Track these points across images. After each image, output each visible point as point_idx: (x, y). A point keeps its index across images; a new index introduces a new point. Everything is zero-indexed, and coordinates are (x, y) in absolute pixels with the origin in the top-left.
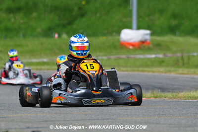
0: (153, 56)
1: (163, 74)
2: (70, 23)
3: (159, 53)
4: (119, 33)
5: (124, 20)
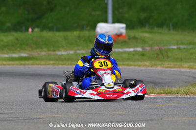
0: (132, 50)
3: (137, 47)
5: (93, 13)
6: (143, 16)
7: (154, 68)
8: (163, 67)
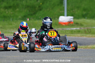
0: (75, 29)
1: (80, 37)
2: (35, 14)
3: (78, 27)
4: (58, 18)
5: (60, 12)
6: (84, 13)
7: (82, 37)
8: (86, 37)
